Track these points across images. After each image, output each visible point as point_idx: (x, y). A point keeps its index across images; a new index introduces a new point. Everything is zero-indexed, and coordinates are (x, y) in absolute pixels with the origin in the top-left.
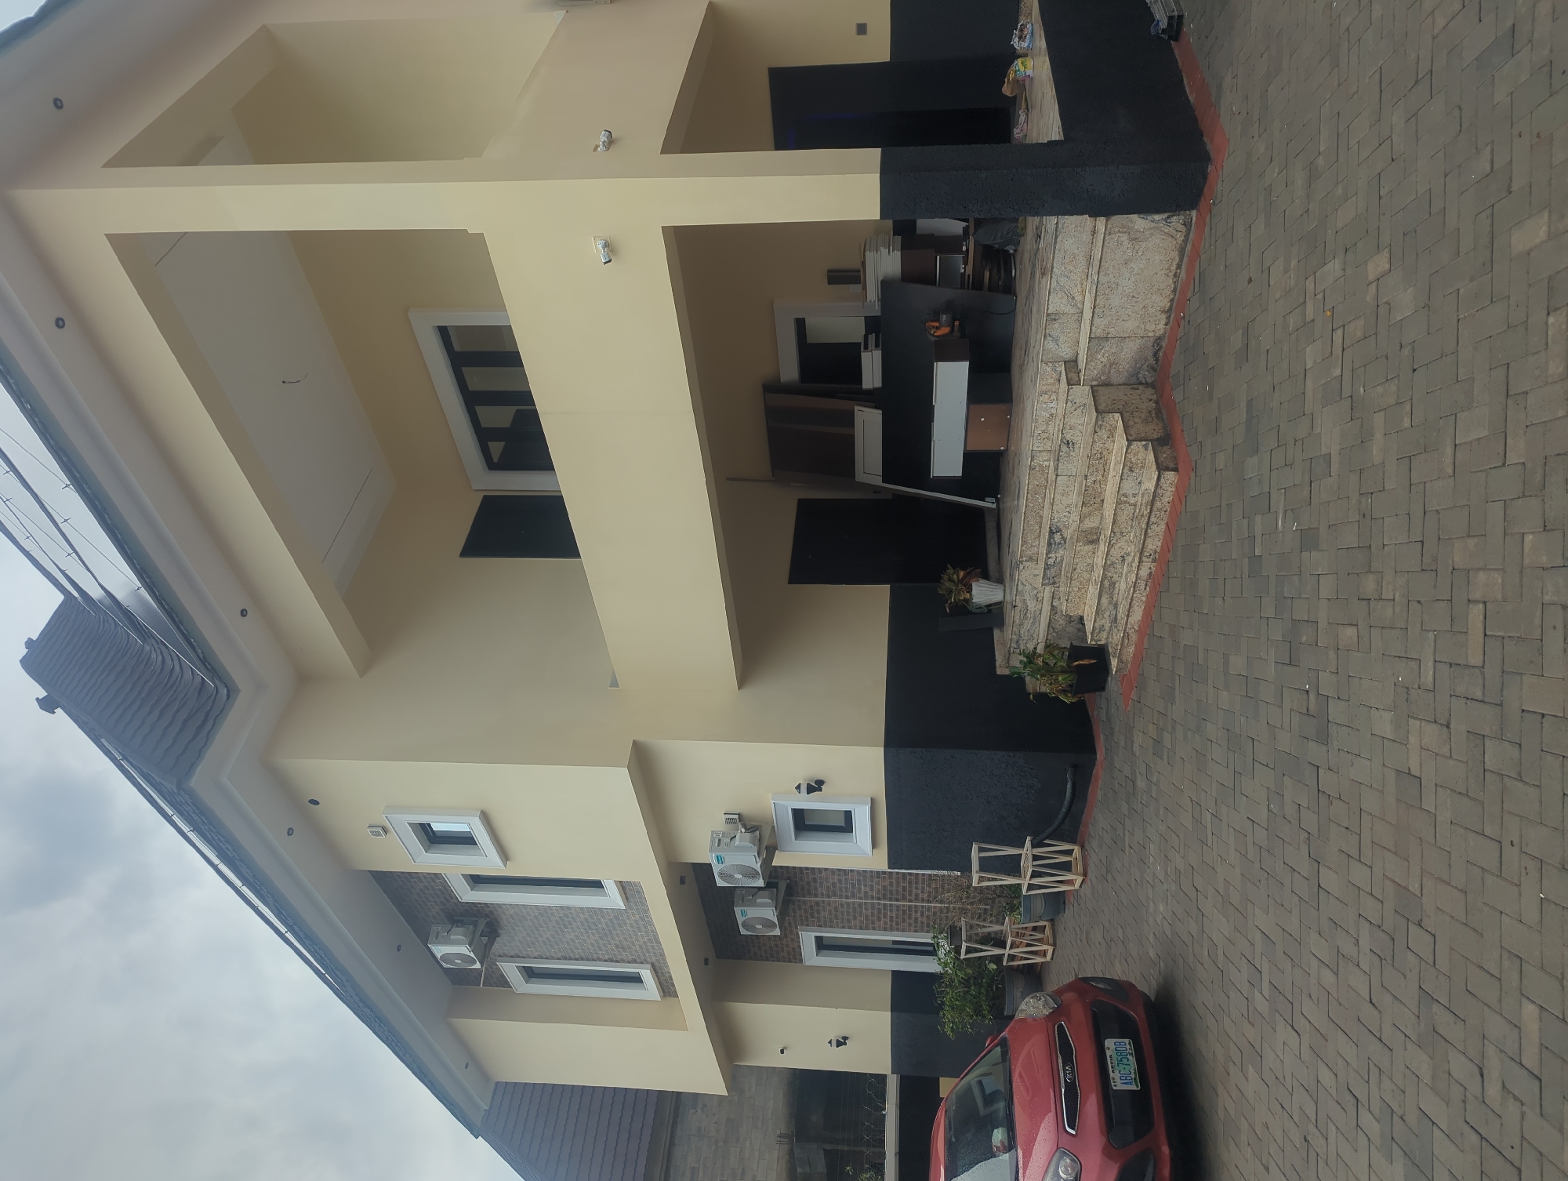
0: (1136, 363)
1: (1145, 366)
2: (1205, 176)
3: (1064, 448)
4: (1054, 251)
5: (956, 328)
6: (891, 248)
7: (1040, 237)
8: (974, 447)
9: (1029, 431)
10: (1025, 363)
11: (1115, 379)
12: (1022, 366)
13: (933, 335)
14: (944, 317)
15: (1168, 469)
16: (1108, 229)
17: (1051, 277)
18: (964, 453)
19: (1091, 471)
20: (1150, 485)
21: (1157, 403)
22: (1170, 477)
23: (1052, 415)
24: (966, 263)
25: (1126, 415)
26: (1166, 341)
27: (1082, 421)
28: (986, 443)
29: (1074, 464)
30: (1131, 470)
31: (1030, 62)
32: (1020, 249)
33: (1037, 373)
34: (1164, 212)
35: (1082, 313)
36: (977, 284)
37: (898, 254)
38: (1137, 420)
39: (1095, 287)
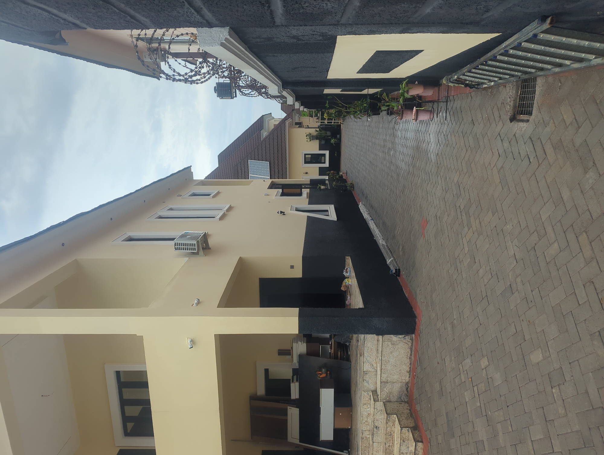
0: (400, 393)
1: (403, 394)
2: (415, 323)
3: (375, 429)
4: (364, 347)
5: (328, 374)
6: (303, 342)
7: (358, 341)
8: (337, 427)
9: (360, 421)
10: (356, 390)
11: (393, 399)
12: (355, 391)
13: (319, 377)
14: (323, 370)
15: (418, 441)
16: (383, 340)
17: (364, 357)
18: (334, 429)
19: (387, 440)
20: (412, 449)
21: (410, 410)
22: (420, 445)
23: (369, 414)
24: (331, 349)
25: (399, 416)
26: (410, 384)
27: (382, 417)
28: (343, 425)
29: (380, 437)
30: (404, 441)
31: (350, 280)
32: (351, 344)
33: (361, 396)
34: (403, 334)
35: (377, 371)
36: (336, 357)
37: (305, 344)
38: (403, 418)
39: (380, 362)
